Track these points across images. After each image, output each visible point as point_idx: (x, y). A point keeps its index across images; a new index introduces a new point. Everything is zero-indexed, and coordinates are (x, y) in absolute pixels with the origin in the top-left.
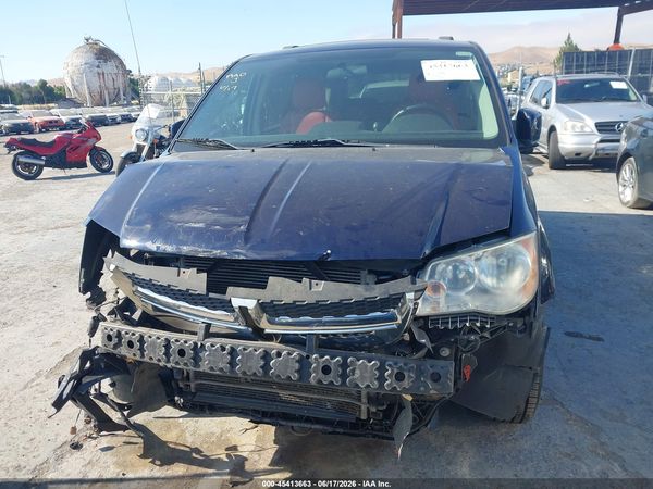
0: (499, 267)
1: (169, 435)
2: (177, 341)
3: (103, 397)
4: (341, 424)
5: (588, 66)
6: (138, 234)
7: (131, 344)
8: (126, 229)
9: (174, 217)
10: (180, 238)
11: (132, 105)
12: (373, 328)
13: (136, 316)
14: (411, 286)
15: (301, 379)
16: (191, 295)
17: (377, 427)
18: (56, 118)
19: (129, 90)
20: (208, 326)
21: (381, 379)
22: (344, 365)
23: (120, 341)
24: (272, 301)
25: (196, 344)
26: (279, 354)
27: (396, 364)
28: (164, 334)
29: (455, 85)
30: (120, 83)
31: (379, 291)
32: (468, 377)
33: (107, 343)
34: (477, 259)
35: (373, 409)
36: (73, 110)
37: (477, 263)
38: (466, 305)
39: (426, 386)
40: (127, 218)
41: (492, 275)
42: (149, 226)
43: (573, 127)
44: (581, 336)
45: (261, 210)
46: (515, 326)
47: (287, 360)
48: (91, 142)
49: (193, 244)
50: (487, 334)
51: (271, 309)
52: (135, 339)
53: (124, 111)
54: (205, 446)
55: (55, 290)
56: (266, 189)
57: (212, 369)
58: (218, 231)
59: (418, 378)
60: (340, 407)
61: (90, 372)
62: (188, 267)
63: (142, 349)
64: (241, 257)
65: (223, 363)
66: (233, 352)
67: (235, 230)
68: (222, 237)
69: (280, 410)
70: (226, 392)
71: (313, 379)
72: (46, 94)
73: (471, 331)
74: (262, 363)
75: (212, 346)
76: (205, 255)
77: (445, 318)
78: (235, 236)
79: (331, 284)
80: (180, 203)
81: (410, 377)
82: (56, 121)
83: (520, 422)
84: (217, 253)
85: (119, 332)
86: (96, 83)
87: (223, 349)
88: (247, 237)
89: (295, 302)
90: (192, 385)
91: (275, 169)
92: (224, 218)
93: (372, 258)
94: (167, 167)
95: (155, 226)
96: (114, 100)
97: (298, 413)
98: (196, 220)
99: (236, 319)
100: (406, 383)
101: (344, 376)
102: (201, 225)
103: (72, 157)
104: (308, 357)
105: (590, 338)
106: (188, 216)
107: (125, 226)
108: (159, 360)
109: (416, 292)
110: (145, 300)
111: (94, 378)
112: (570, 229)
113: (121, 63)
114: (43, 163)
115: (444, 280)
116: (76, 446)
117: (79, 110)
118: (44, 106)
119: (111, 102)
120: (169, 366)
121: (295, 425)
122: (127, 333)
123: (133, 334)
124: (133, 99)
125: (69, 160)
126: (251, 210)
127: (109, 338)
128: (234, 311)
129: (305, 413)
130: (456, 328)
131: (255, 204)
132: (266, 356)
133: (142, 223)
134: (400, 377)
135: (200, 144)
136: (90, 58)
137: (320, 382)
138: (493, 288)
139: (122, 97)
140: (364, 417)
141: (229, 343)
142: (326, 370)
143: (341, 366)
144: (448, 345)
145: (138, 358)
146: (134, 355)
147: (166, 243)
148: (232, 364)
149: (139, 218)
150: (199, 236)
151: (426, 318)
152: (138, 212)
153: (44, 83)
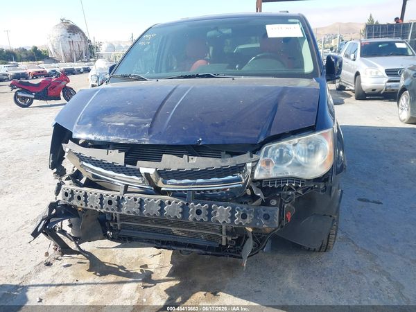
0: (309, 150)
1: (105, 258)
2: (107, 195)
3: (63, 232)
4: (210, 248)
5: (382, 34)
6: (84, 130)
7: (79, 198)
8: (77, 127)
9: (105, 119)
10: (109, 131)
11: (90, 61)
12: (228, 187)
13: (83, 181)
14: (250, 159)
15: (183, 218)
16: (115, 166)
17: (233, 250)
18: (42, 70)
19: (88, 52)
20: (126, 186)
21: (233, 218)
22: (210, 209)
23: (73, 196)
24: (165, 169)
25: (119, 197)
26: (170, 203)
27: (242, 209)
28: (100, 192)
29: (287, 40)
30: (83, 47)
31: (230, 162)
32: (289, 220)
33: (65, 197)
34: (295, 145)
35: (229, 239)
36: (53, 65)
37: (295, 147)
38: (287, 173)
39: (261, 222)
40: (78, 120)
41: (305, 156)
42: (90, 125)
43: (371, 73)
44: (368, 201)
45: (159, 114)
46: (318, 188)
47: (174, 207)
48: (63, 83)
49: (117, 135)
50: (300, 192)
51: (165, 174)
52: (82, 195)
53: (85, 65)
54: (128, 265)
55: (38, 173)
56: (163, 102)
57: (129, 212)
58: (133, 127)
59: (255, 217)
60: (210, 238)
61: (55, 216)
62: (114, 149)
63: (86, 201)
64: (146, 143)
65: (135, 209)
66: (141, 201)
67: (143, 126)
68: (135, 131)
69: (172, 240)
70: (140, 229)
71: (190, 219)
72: (37, 55)
73: (290, 189)
74: (160, 208)
75: (129, 198)
76: (124, 142)
77: (273, 180)
78: (142, 131)
79: (201, 158)
80: (109, 111)
81: (250, 216)
82: (43, 72)
83: (325, 251)
84: (131, 140)
85: (72, 191)
86: (68, 47)
87: (135, 200)
88: (150, 131)
89: (178, 170)
90: (118, 225)
91: (170, 91)
92: (136, 120)
93: (227, 143)
94: (104, 90)
95: (94, 125)
96: (79, 58)
97: (183, 241)
98: (119, 121)
99: (144, 182)
100: (248, 220)
101: (209, 216)
102: (122, 124)
103: (52, 93)
104: (187, 204)
105: (374, 202)
106: (114, 119)
107: (76, 125)
108: (96, 207)
109: (253, 162)
110: (88, 171)
111: (57, 219)
112: (367, 136)
113: (84, 35)
114: (33, 97)
115: (273, 158)
116: (48, 264)
117: (57, 65)
118: (36, 62)
119: (77, 60)
120: (102, 211)
121: (182, 249)
122: (77, 191)
123: (81, 192)
124: (91, 57)
125: (49, 95)
126: (153, 115)
127: (66, 194)
128: (141, 176)
129: (188, 242)
130: (279, 187)
131: (156, 111)
132: (162, 204)
133: (86, 123)
134: (244, 216)
135: (126, 78)
136: (64, 32)
137: (195, 219)
138: (305, 163)
139: (84, 56)
140: (224, 244)
141: (139, 196)
142: (199, 212)
143: (208, 210)
144: (275, 197)
145: (84, 206)
146: (81, 205)
147: (100, 135)
148: (141, 209)
149: (85, 120)
150: (121, 130)
151: (261, 181)
152: (84, 117)
153: (35, 49)
